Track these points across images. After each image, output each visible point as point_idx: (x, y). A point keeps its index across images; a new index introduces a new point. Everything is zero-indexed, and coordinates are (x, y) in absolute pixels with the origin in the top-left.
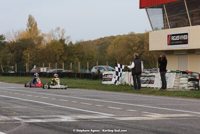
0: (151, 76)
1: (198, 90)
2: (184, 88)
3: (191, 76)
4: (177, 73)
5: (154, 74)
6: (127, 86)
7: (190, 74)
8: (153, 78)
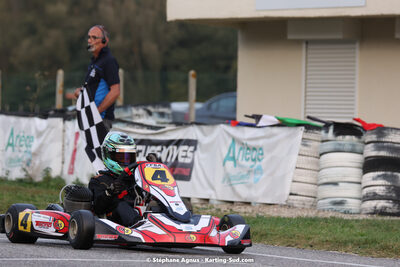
0: (178, 143)
2: (341, 203)
3: (379, 145)
4: (309, 128)
5: (191, 132)
6: (52, 187)
7: (374, 137)
8: (190, 154)
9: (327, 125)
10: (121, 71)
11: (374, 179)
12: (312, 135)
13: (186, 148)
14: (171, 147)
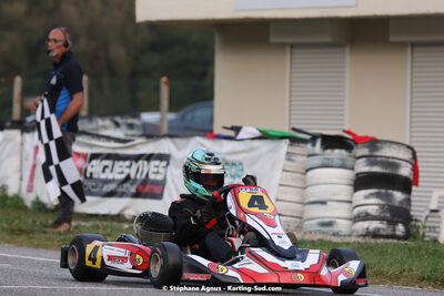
0: (149, 157)
1: (407, 236)
2: (330, 224)
3: (371, 160)
4: (294, 140)
5: (164, 146)
6: (9, 207)
7: (366, 151)
8: (162, 170)
9: (314, 138)
10: (85, 78)
11: (366, 197)
12: (297, 149)
13: (157, 163)
14: (140, 162)
